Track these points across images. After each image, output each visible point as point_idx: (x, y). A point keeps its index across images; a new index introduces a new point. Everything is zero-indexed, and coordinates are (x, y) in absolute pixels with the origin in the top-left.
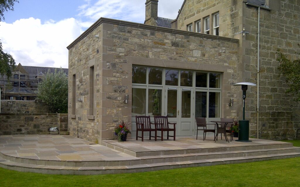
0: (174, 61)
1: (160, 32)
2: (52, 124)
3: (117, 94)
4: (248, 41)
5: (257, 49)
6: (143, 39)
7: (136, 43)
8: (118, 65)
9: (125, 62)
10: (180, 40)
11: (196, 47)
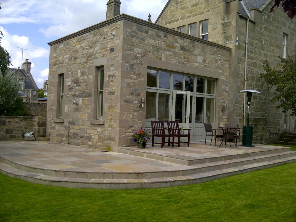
0: (182, 65)
1: (172, 35)
2: (27, 128)
3: (134, 98)
4: (239, 50)
5: (245, 58)
6: (158, 40)
7: (151, 44)
8: (135, 66)
9: (141, 63)
10: (187, 44)
11: (199, 53)
